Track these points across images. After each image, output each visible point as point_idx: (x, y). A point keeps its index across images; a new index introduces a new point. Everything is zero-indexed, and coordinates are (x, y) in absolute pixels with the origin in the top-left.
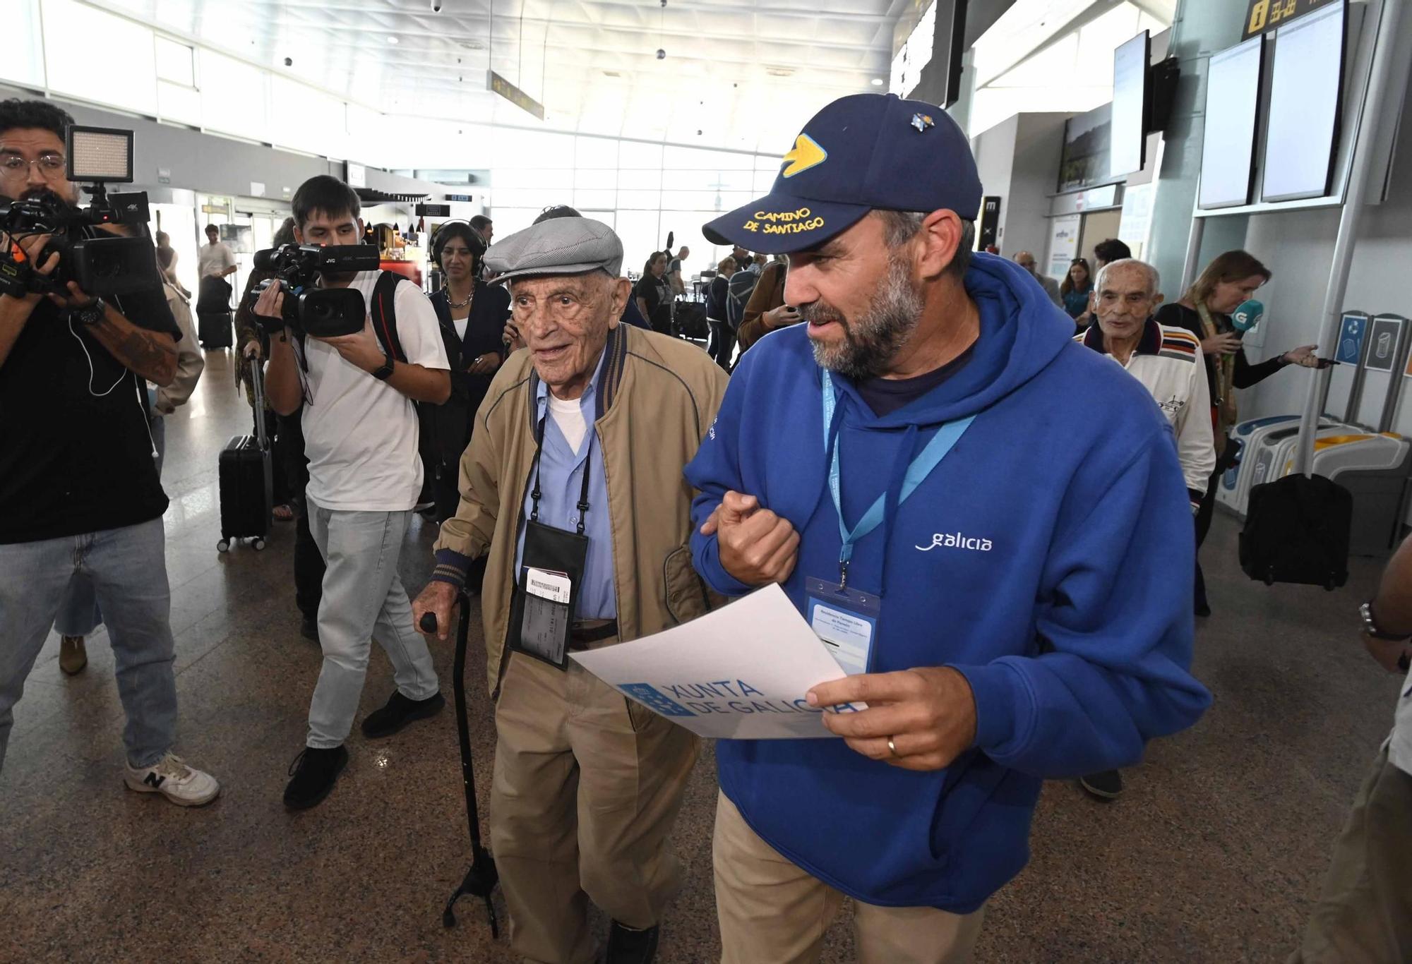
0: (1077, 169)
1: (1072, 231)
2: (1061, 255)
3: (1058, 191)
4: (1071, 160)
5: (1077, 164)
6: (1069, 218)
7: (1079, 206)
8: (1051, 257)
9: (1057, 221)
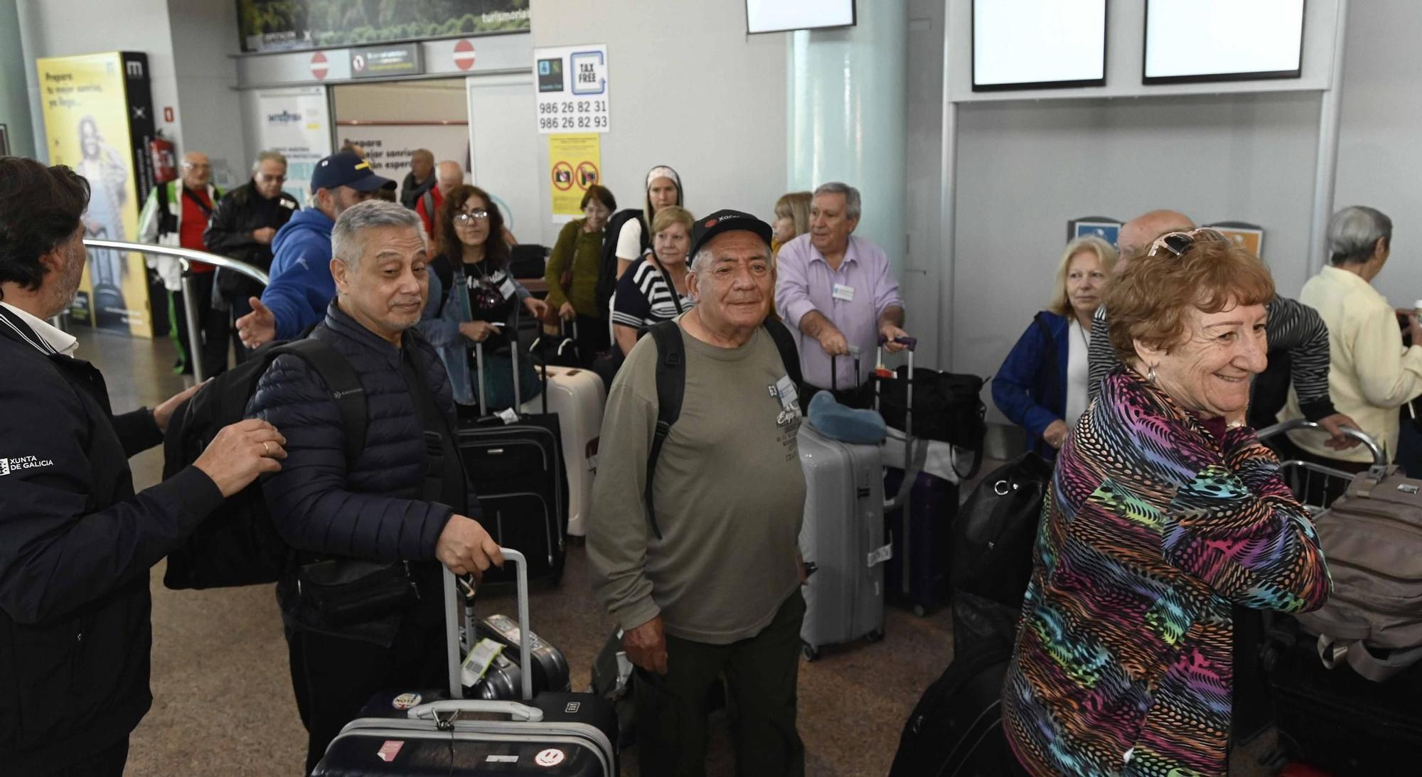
2: (293, 150)
3: (247, 49)
7: (319, 73)
9: (263, 96)
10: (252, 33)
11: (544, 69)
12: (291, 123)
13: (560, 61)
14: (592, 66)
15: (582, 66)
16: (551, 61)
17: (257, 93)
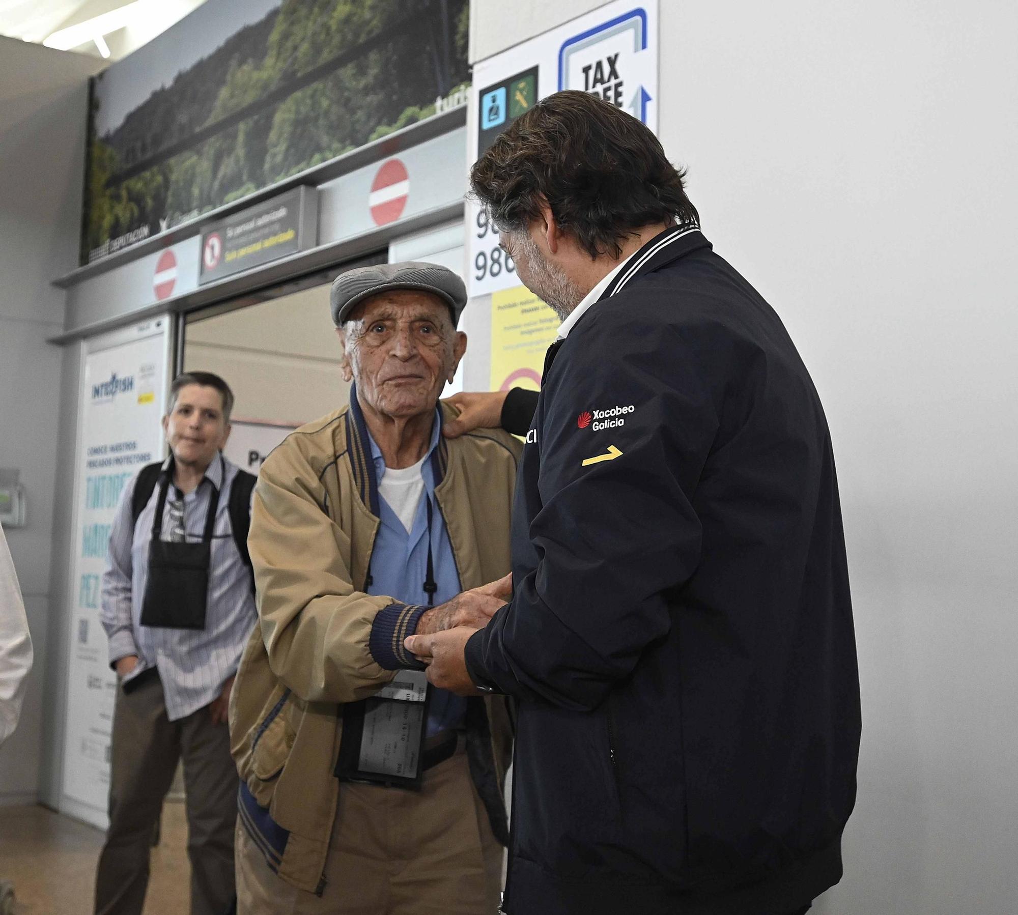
0: (136, 199)
1: (148, 371)
2: (115, 448)
3: (84, 259)
4: (115, 181)
5: (137, 185)
6: (132, 332)
7: (161, 289)
8: (82, 457)
9: (91, 352)
10: (97, 245)
11: (494, 111)
12: (120, 396)
13: (533, 72)
14: (612, 62)
15: (586, 70)
16: (508, 84)
17: (84, 346)
